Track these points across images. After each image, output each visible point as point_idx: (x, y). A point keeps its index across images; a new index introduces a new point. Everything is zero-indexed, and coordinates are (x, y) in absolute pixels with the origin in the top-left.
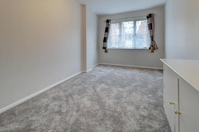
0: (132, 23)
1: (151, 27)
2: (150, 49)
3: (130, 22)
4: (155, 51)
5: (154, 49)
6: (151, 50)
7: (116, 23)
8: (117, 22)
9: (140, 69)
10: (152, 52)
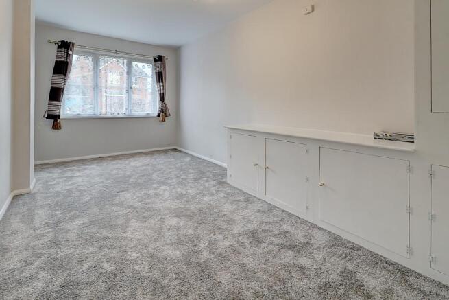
0: (125, 64)
1: (160, 77)
2: (159, 115)
3: (121, 61)
4: (166, 119)
5: (166, 115)
6: (161, 118)
7: (86, 54)
8: (90, 54)
9: (146, 154)
10: (163, 120)
